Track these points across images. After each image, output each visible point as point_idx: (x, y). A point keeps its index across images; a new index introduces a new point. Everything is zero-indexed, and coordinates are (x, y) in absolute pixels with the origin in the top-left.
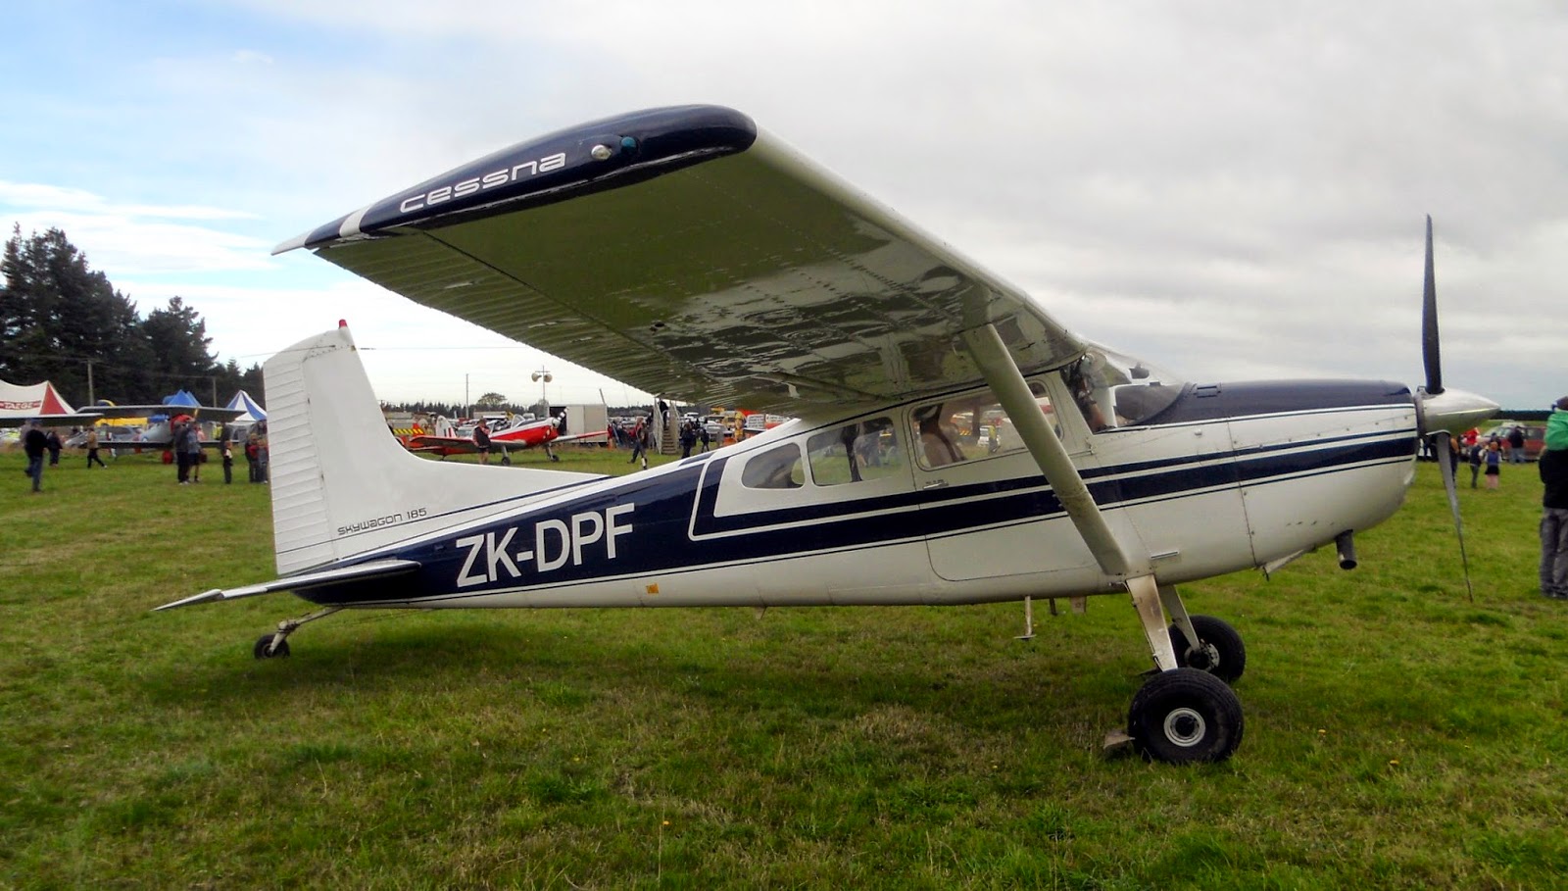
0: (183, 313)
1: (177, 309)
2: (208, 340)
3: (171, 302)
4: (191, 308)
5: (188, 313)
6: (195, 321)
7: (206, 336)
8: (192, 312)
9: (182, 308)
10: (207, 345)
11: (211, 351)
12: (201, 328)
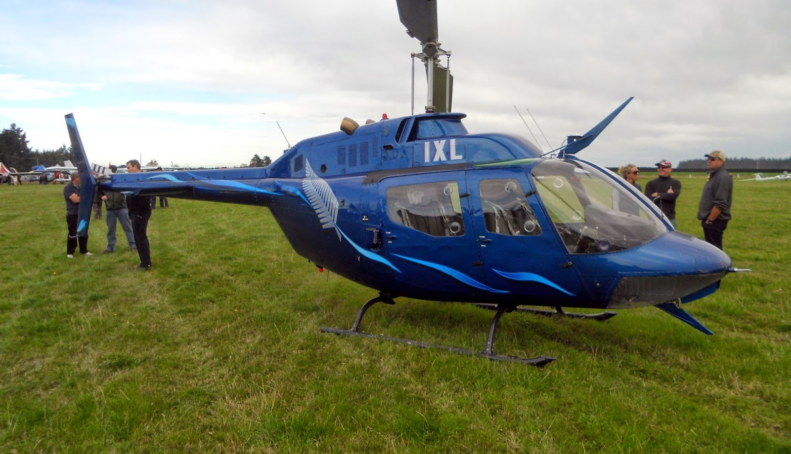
0: (16, 130)
1: (14, 128)
2: (28, 142)
3: (11, 126)
4: (20, 128)
5: (19, 130)
6: (22, 134)
7: (26, 139)
8: (21, 130)
9: (16, 128)
10: (27, 143)
11: (29, 146)
12: (24, 136)
